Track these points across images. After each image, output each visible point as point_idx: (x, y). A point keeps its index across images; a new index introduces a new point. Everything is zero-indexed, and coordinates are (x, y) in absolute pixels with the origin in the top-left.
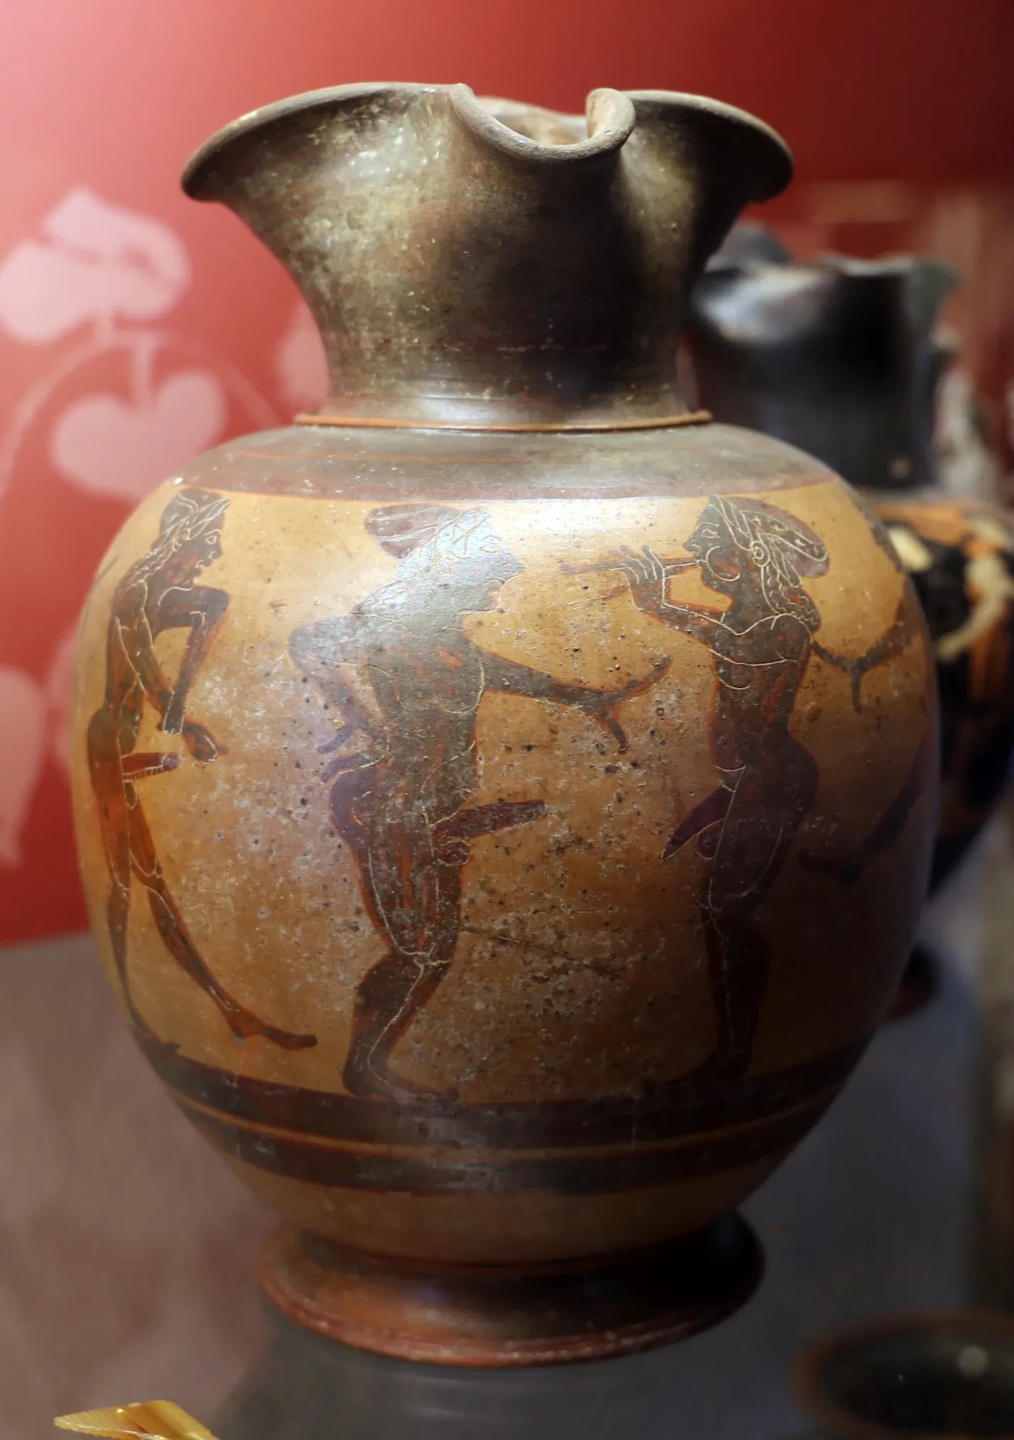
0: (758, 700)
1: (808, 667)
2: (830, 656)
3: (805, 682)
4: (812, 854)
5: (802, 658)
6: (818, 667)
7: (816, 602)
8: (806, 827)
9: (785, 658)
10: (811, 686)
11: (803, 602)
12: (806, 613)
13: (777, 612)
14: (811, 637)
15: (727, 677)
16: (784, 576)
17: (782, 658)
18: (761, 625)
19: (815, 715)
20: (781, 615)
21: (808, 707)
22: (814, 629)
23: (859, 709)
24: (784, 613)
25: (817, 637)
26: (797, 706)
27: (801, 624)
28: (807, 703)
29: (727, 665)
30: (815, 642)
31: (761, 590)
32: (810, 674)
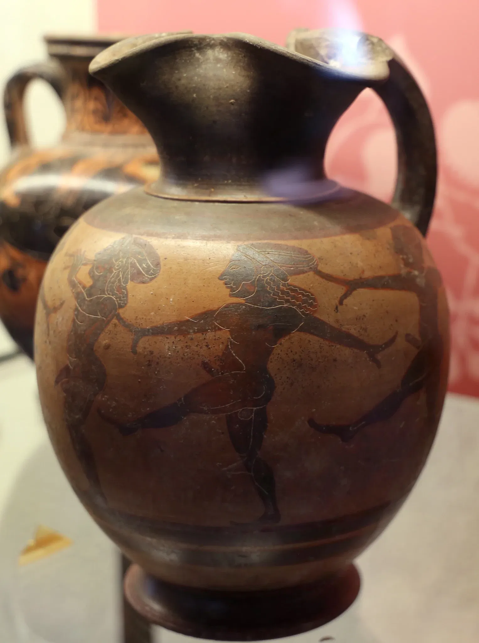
0: (85, 331)
1: (110, 324)
2: (124, 322)
3: (106, 330)
4: (103, 412)
5: (109, 319)
6: (115, 325)
7: (130, 295)
8: (99, 397)
9: (101, 316)
10: (109, 333)
11: (123, 293)
12: (121, 298)
13: (107, 294)
14: (117, 311)
15: (77, 316)
16: (121, 279)
17: (100, 315)
18: (97, 298)
19: (107, 347)
20: (108, 296)
21: (104, 342)
22: (121, 307)
23: (135, 352)
24: (110, 295)
25: (121, 311)
26: (99, 340)
27: (115, 303)
28: (105, 340)
29: (78, 311)
30: (119, 314)
31: (106, 282)
32: (110, 327)
